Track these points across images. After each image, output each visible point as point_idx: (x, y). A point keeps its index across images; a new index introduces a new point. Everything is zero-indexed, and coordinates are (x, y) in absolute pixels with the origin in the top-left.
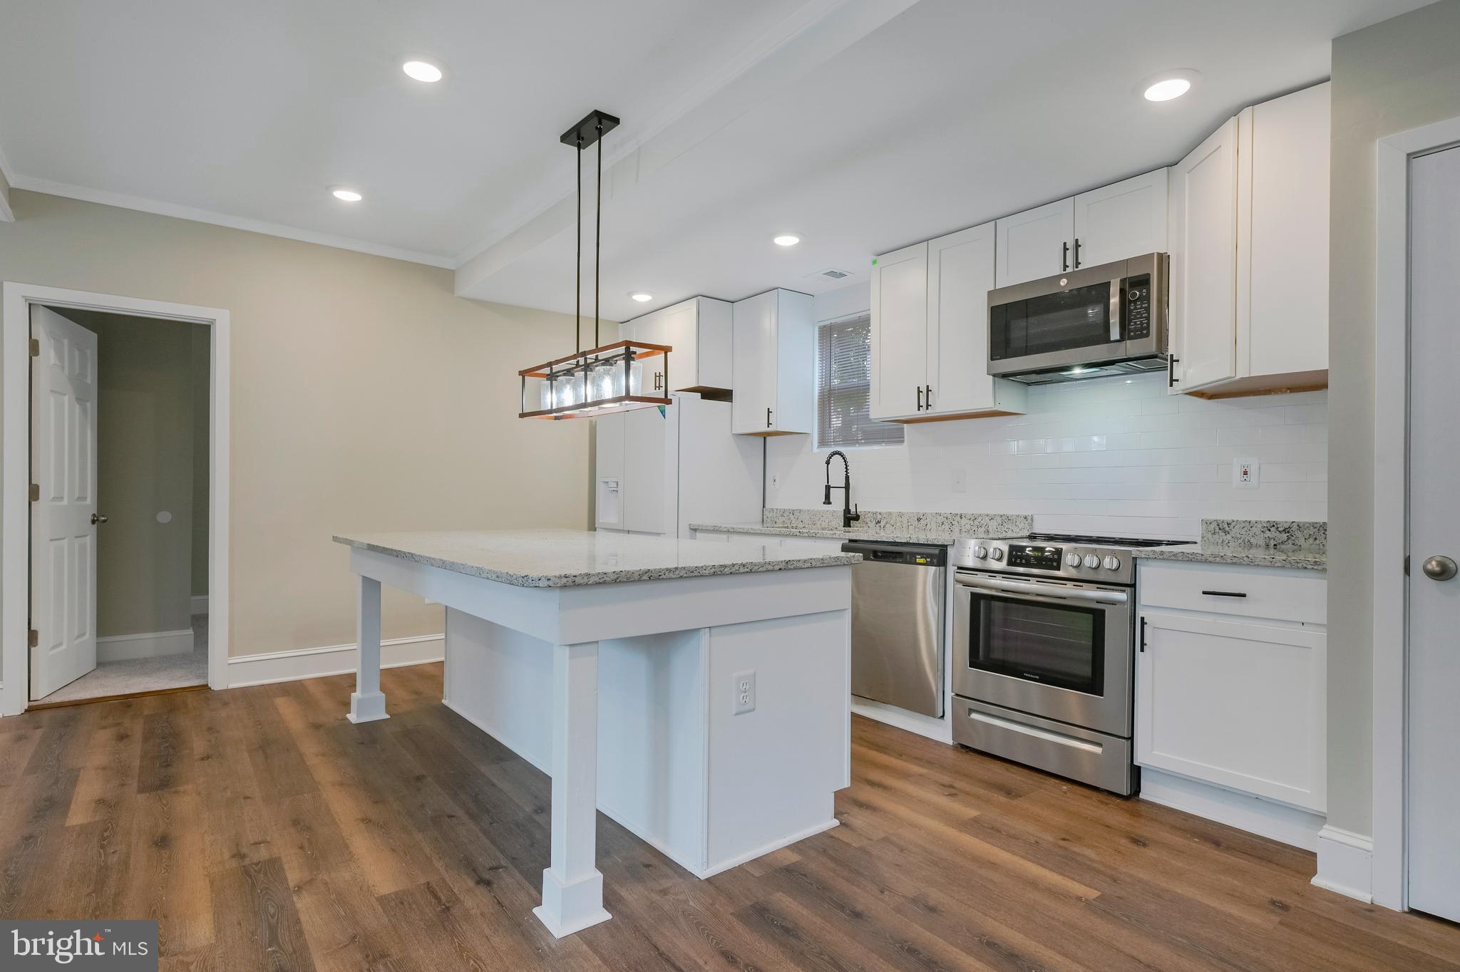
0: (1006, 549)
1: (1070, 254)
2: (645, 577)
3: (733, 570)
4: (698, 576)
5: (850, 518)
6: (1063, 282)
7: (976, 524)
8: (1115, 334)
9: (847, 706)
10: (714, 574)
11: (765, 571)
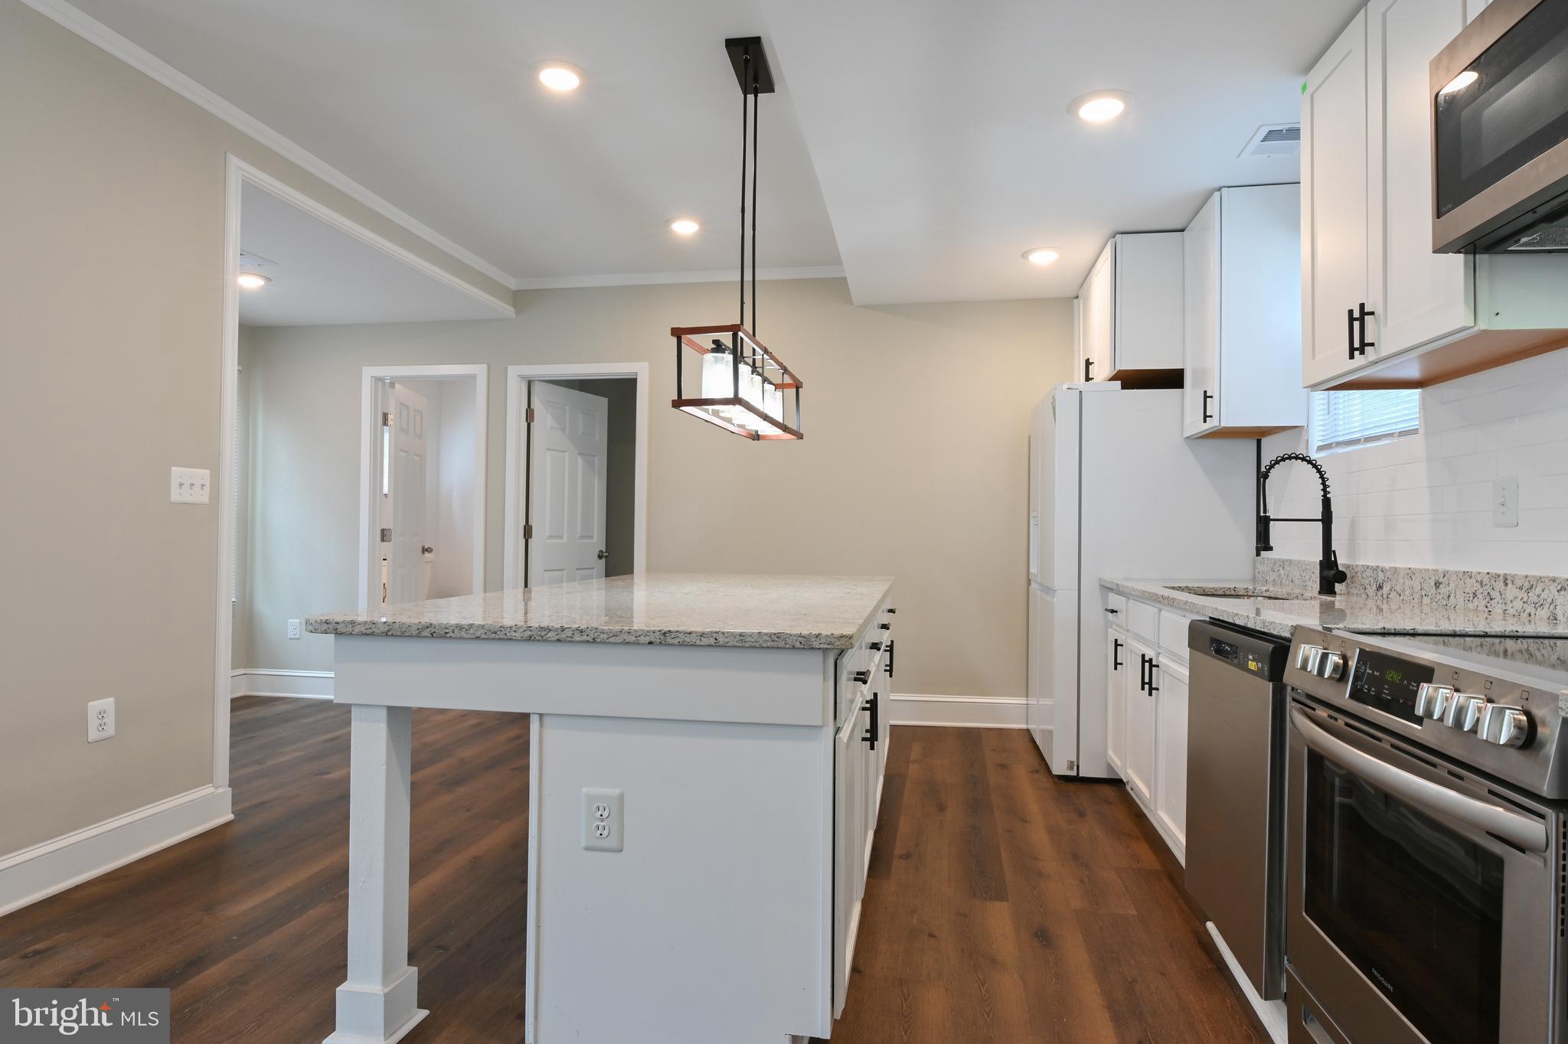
2: (426, 633)
3: (563, 636)
4: (503, 639)
5: (1333, 578)
11: (622, 643)
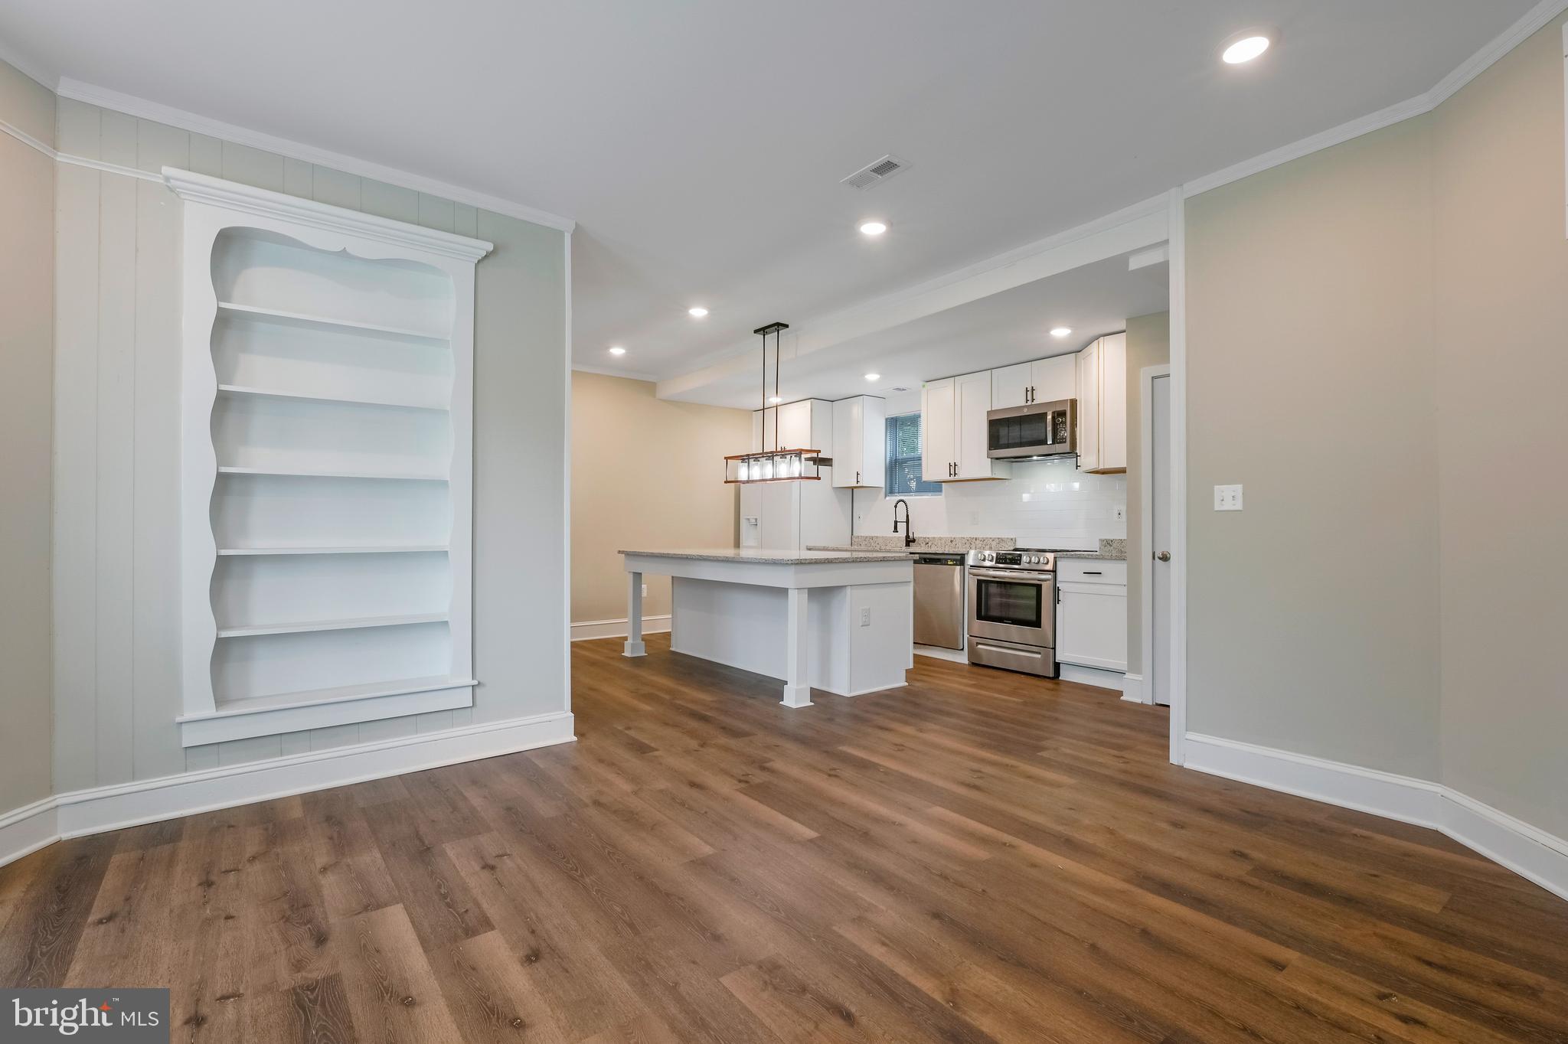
0: (995, 555)
1: (1029, 393)
5: (909, 541)
6: (1026, 410)
7: (985, 543)
8: (1049, 442)
9: (911, 650)
10: (853, 561)
